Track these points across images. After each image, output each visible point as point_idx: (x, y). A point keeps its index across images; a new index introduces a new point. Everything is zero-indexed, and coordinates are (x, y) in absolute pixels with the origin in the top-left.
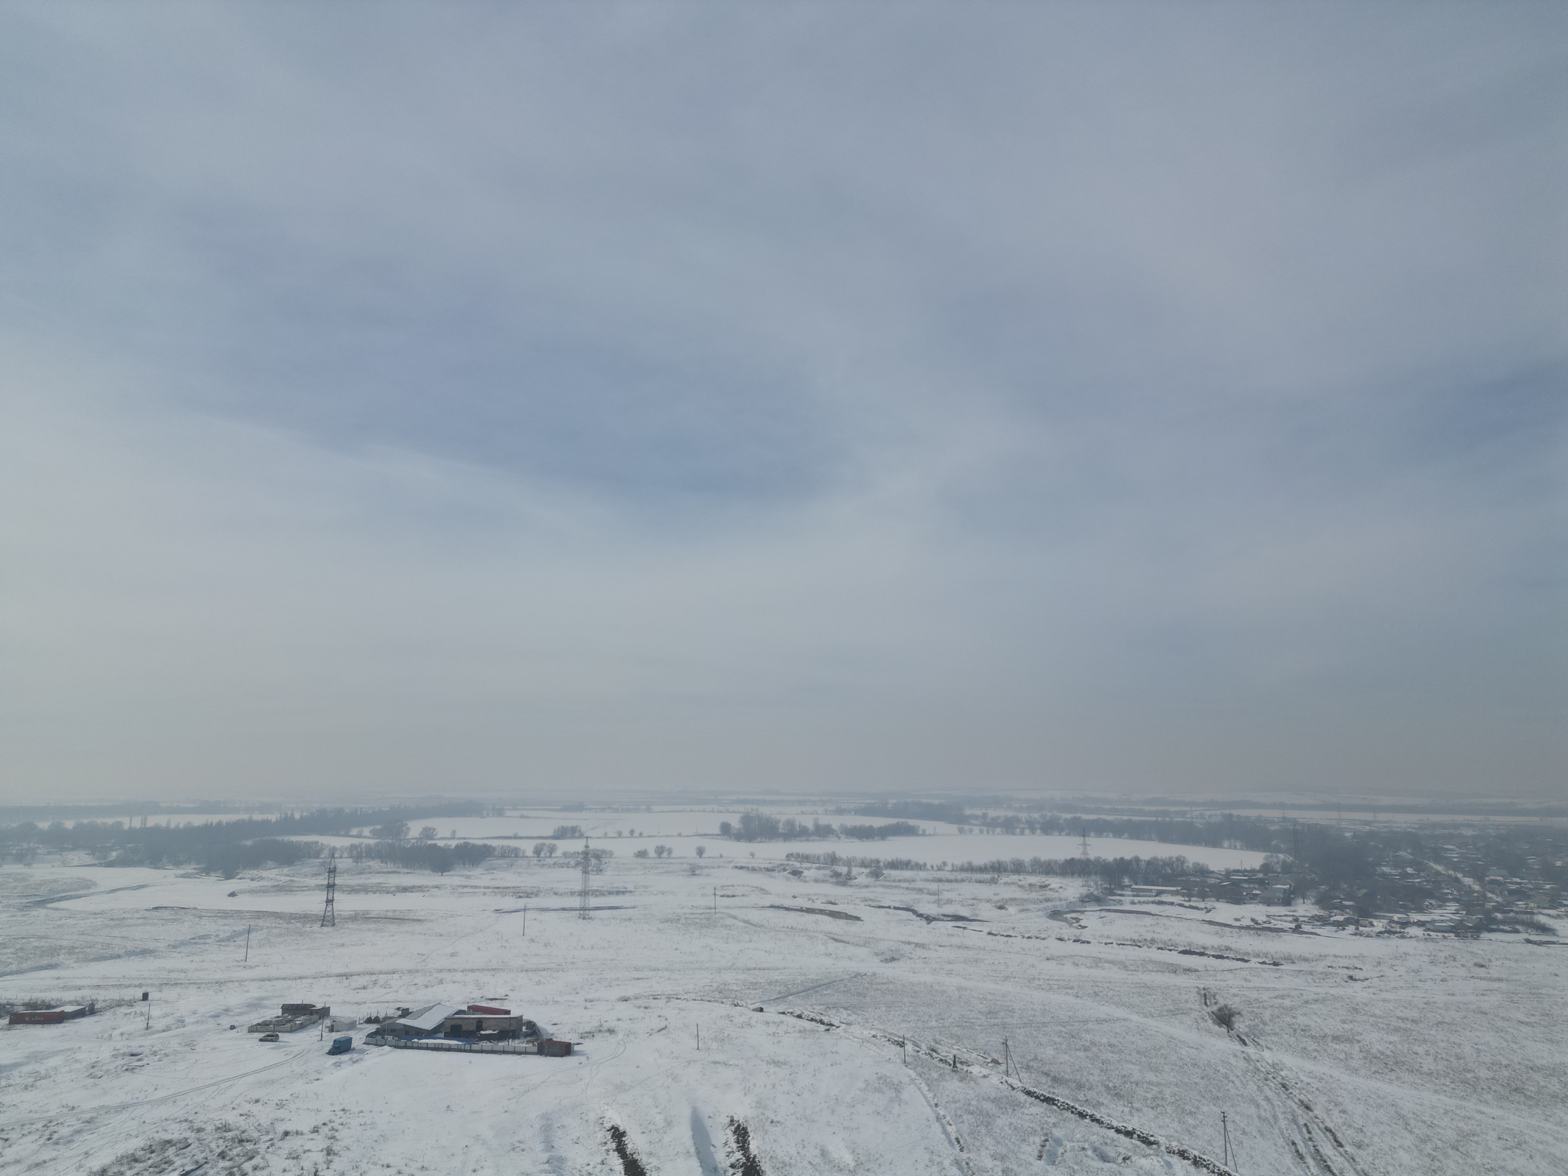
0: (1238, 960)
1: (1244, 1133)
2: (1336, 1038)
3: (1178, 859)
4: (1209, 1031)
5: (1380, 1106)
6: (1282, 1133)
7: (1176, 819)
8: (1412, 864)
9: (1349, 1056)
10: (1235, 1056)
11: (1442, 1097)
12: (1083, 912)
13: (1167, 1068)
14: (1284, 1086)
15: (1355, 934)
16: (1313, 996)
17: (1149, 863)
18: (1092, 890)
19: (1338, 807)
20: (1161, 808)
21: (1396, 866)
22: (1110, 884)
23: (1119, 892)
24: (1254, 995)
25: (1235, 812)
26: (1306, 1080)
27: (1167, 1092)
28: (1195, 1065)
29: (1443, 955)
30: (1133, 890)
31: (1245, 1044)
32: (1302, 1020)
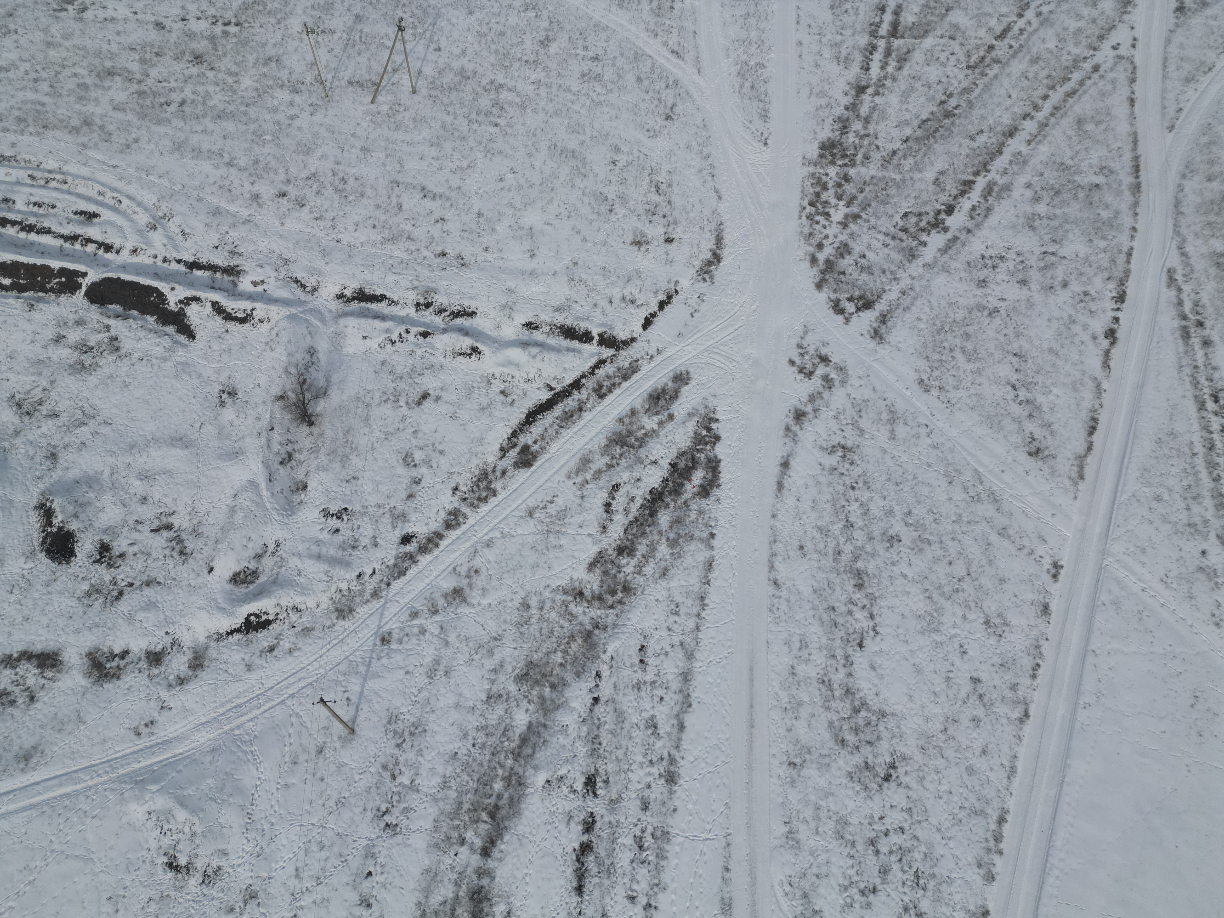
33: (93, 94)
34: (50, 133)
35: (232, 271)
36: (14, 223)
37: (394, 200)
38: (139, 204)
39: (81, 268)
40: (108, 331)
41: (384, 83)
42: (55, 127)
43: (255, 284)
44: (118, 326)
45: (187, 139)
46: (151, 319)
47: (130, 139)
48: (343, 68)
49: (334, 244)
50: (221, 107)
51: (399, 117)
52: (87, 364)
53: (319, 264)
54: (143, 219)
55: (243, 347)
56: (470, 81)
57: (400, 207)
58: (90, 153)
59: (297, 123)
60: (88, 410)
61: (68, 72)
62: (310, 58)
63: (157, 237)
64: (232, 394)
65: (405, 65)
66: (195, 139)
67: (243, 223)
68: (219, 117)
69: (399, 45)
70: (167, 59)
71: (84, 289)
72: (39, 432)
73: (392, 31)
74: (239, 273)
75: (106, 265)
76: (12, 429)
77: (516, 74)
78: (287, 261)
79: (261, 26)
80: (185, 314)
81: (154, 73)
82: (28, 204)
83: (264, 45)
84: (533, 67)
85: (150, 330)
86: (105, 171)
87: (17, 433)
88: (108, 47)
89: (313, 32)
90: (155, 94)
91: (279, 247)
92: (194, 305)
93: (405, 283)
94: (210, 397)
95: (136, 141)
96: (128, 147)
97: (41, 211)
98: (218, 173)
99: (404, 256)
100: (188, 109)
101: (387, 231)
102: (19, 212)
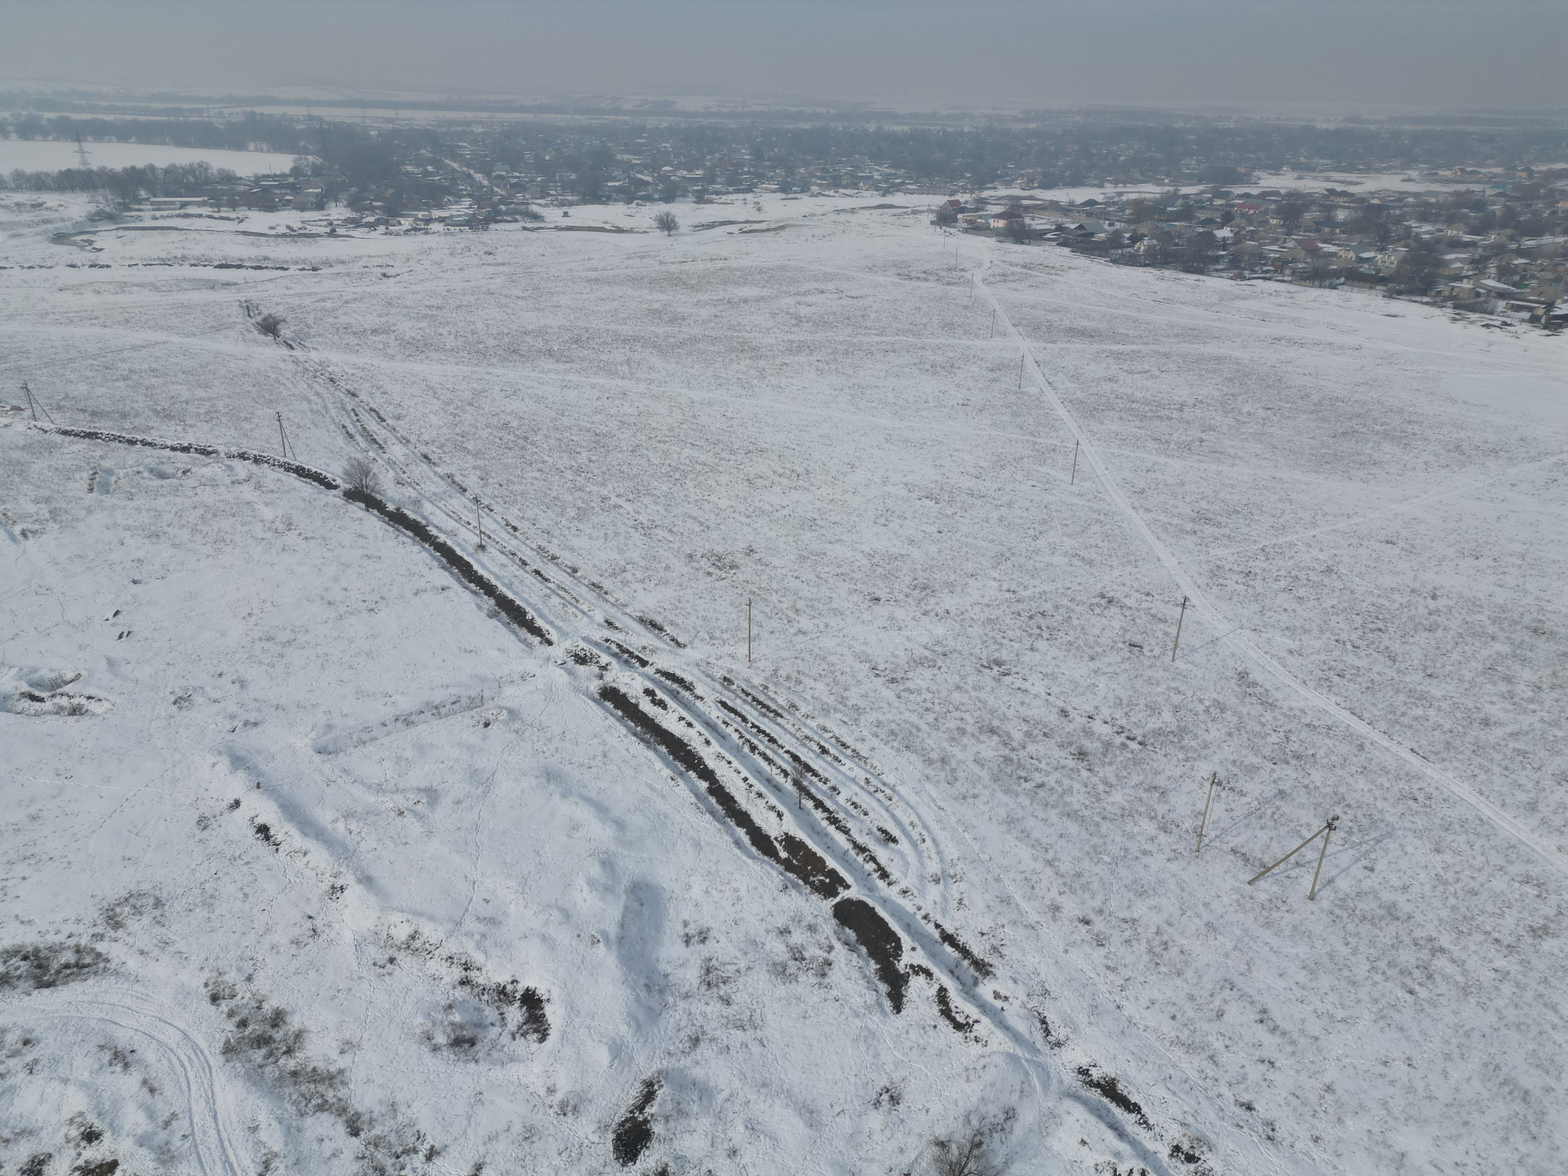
0: (277, 269)
1: (299, 426)
2: (374, 331)
3: (200, 165)
4: (255, 341)
5: (414, 383)
6: (333, 420)
7: (192, 119)
8: (432, 162)
9: (386, 345)
10: (284, 360)
11: (461, 367)
12: (95, 233)
13: (216, 383)
14: (331, 380)
15: (386, 234)
16: (351, 296)
17: (167, 171)
18: (101, 206)
19: (362, 104)
20: (171, 105)
21: (418, 165)
22: (124, 198)
23: (137, 207)
24: (296, 302)
25: (258, 110)
26: (351, 371)
27: (220, 405)
28: (245, 375)
29: (460, 246)
30: (152, 203)
31: (292, 348)
32: (343, 319)
33: (965, 740)
34: (907, 754)
35: (982, 968)
36: (826, 810)
37: (1217, 1003)
38: (939, 853)
39: (849, 879)
40: (829, 952)
41: (1276, 870)
42: (915, 751)
43: (997, 995)
44: (840, 953)
45: (1023, 818)
46: (873, 966)
47: (971, 792)
48: (1234, 833)
49: (1112, 1007)
50: (1076, 807)
51: (1275, 915)
52: (788, 971)
53: (1082, 1018)
54: (933, 867)
55: (939, 1055)
56: (1397, 923)
57: (1220, 1015)
58: (928, 786)
59: (1147, 860)
60: (757, 1018)
61: (957, 714)
62: (1201, 806)
63: (934, 892)
64: (895, 1100)
65: (1316, 865)
66: (1031, 823)
67: (1026, 926)
68: (1068, 815)
69: (1319, 842)
70: (1051, 743)
71: (838, 899)
72: (704, 1008)
73: (1318, 824)
74: (988, 973)
75: (871, 889)
76: (687, 988)
77: (1473, 948)
78: (1047, 992)
79: (1165, 756)
80: (907, 982)
81: (1031, 748)
82: (848, 800)
83: (1157, 773)
84: (1505, 951)
85: (865, 976)
86: (930, 807)
87: (687, 996)
88: (1006, 710)
89: (1219, 784)
90: (1020, 766)
91: (1048, 972)
92: (922, 978)
93: (1175, 1110)
94: (870, 1087)
95: (975, 796)
96: (964, 798)
97: (854, 812)
98: (1033, 865)
99: (1194, 1076)
100: (1042, 793)
101: (1187, 1032)
102: (837, 803)
